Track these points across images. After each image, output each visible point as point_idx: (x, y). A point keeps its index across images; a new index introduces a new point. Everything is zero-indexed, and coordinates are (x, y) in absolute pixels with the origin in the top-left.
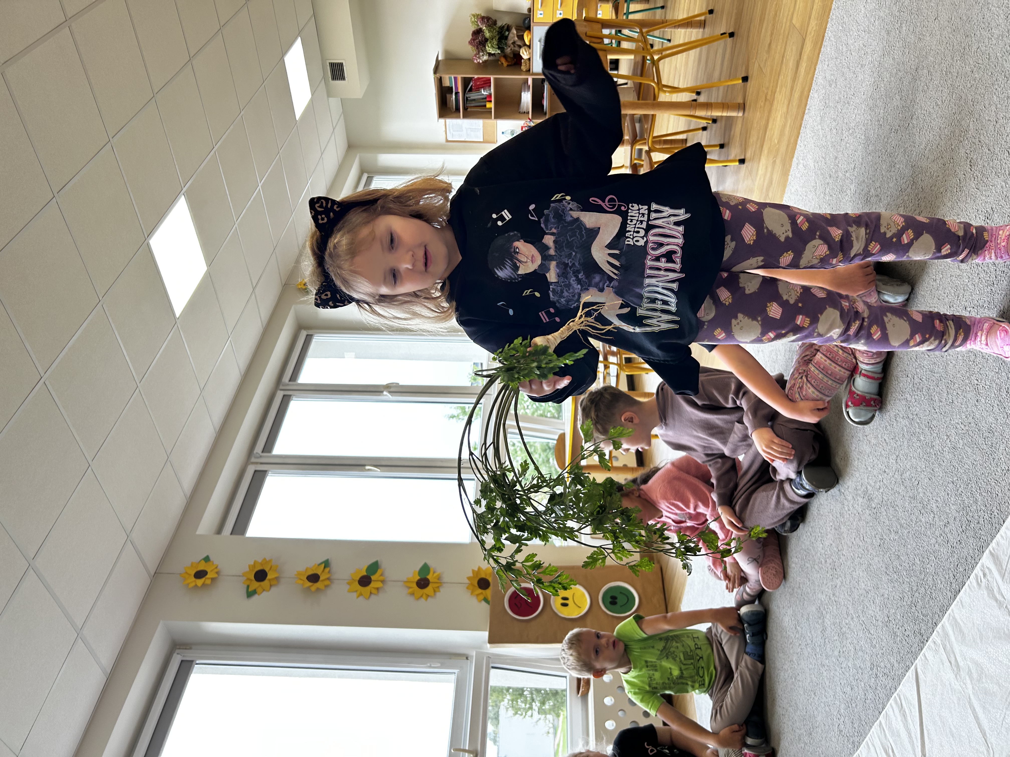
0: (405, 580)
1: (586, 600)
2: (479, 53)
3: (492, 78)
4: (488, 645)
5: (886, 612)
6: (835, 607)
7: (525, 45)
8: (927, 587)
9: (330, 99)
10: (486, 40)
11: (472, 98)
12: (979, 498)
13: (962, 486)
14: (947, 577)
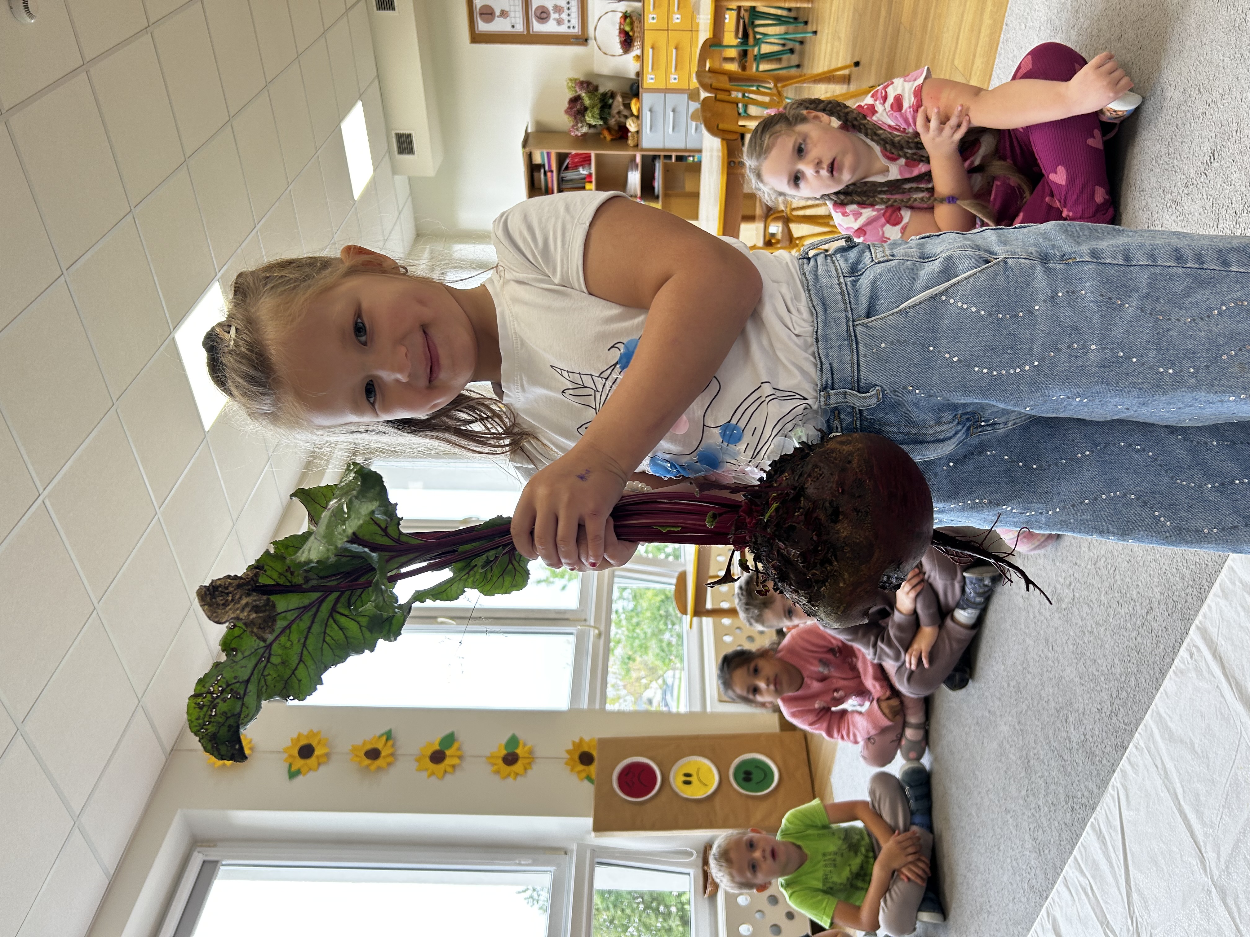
0: (488, 754)
1: (713, 777)
2: (577, 125)
3: (593, 154)
4: (593, 834)
5: (1081, 730)
6: (1021, 738)
7: (632, 115)
8: (1129, 690)
9: (397, 178)
10: (586, 109)
11: (569, 178)
12: (1187, 572)
13: (1166, 563)
14: (1152, 673)
